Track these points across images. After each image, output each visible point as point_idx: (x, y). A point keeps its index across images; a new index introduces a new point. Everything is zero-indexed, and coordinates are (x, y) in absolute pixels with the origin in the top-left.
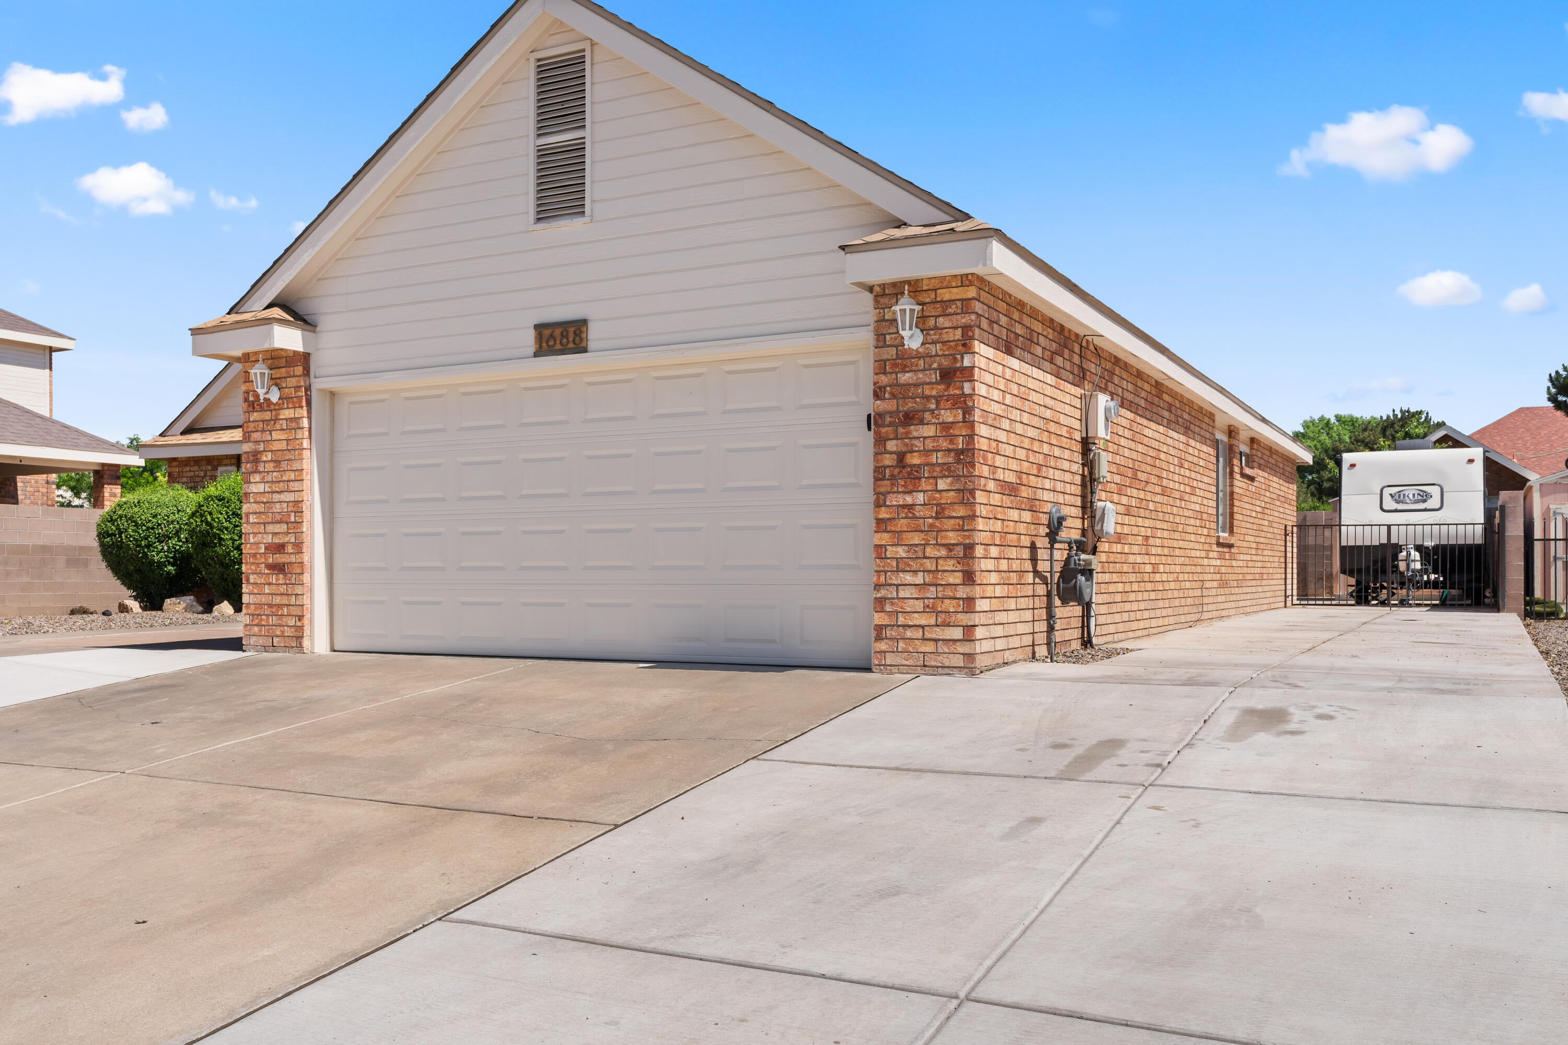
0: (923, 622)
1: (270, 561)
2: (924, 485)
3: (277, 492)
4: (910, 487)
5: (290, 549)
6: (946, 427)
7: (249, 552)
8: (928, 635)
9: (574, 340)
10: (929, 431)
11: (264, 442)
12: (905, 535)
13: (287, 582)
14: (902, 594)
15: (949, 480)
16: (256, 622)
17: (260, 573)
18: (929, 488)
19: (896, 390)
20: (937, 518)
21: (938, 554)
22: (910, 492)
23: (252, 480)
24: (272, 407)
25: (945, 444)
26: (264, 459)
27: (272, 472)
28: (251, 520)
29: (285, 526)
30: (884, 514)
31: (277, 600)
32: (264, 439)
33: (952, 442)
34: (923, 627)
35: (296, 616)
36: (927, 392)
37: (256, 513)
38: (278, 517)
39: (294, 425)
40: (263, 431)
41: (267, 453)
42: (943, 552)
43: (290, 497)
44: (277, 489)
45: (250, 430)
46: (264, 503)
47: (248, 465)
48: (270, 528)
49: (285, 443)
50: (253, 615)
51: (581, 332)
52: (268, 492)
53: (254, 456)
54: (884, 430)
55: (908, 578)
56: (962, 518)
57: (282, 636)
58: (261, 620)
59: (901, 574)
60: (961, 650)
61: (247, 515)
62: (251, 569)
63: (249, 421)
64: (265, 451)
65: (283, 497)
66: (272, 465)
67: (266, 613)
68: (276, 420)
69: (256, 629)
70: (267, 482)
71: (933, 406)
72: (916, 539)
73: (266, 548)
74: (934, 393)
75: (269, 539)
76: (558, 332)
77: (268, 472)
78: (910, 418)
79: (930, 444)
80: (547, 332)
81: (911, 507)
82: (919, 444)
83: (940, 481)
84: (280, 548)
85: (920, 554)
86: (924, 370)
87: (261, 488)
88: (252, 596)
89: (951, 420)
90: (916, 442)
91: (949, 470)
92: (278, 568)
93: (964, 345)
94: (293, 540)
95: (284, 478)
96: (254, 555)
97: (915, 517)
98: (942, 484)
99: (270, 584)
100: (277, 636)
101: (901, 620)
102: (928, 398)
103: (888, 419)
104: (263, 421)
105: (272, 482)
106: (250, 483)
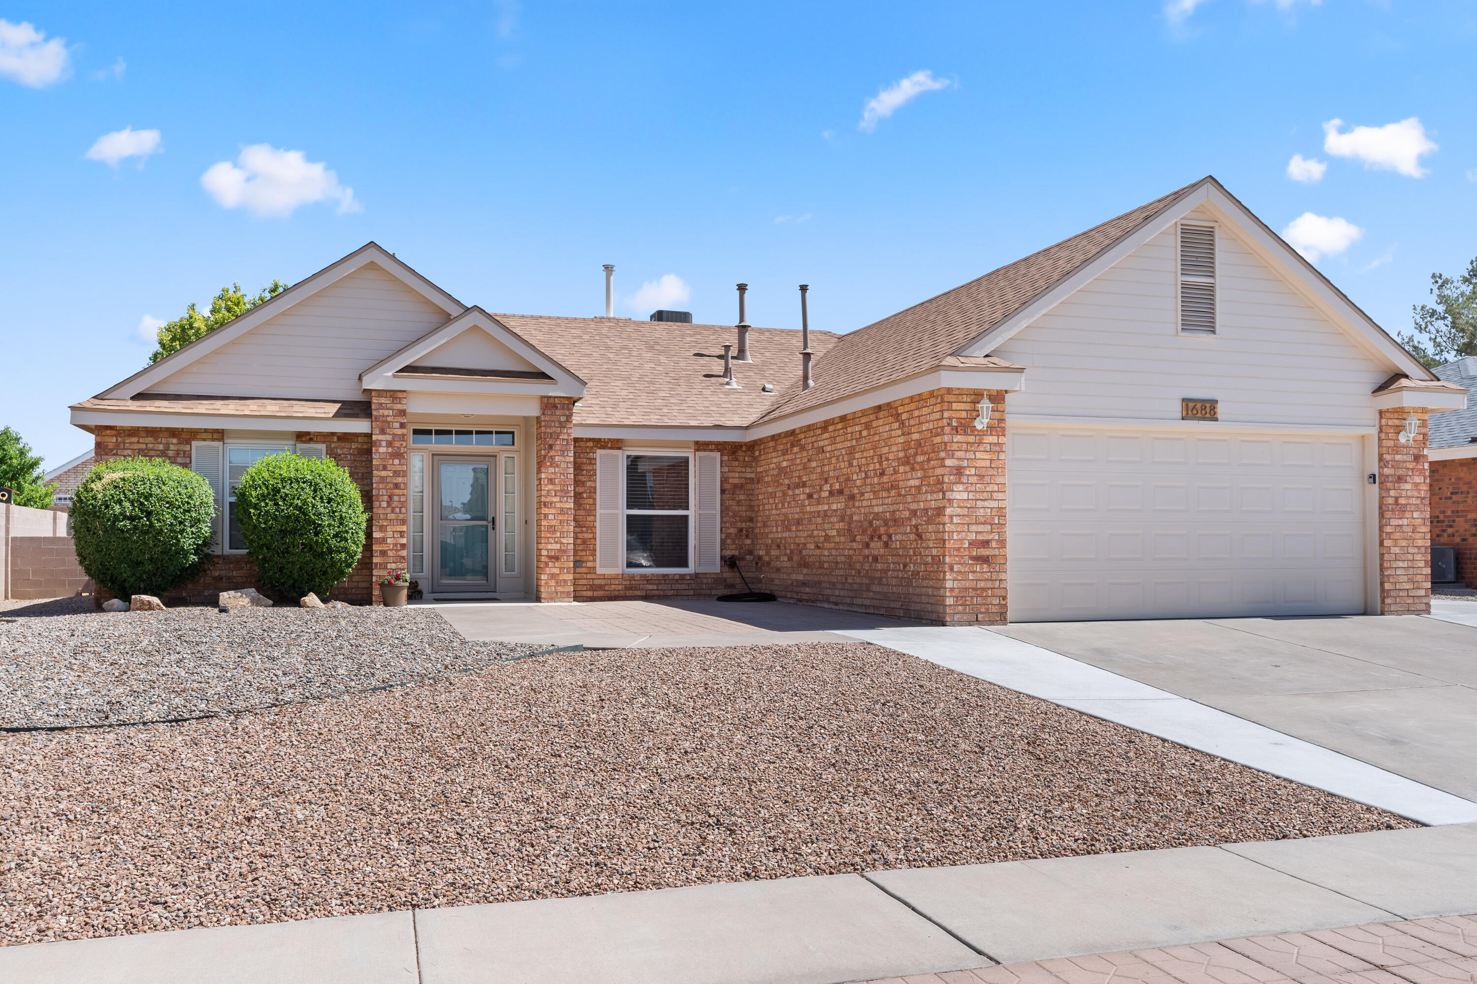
0: (1408, 587)
1: (974, 554)
2: (1408, 515)
3: (982, 500)
4: (1401, 516)
5: (994, 544)
6: (1417, 485)
7: (953, 546)
8: (1410, 594)
9: (1210, 412)
10: (1408, 486)
11: (968, 459)
12: (1399, 541)
13: (992, 570)
14: (1398, 573)
15: (1418, 513)
16: (960, 602)
17: (964, 563)
18: (1410, 516)
19: (1394, 463)
20: (1413, 532)
21: (1414, 551)
22: (1401, 518)
23: (955, 489)
24: (976, 433)
25: (1416, 494)
26: (968, 472)
27: (976, 484)
28: (955, 521)
29: (989, 527)
30: (1388, 529)
31: (982, 584)
32: (968, 457)
33: (1419, 493)
34: (1408, 590)
35: (1000, 597)
36: (1408, 466)
37: (959, 516)
38: (982, 519)
39: (997, 448)
40: (967, 451)
41: (971, 469)
42: (1416, 550)
43: (994, 504)
44: (981, 498)
45: (953, 449)
46: (969, 508)
47: (952, 477)
48: (974, 528)
49: (988, 462)
50: (957, 597)
51: (1214, 408)
52: (972, 500)
53: (957, 470)
54: (1388, 484)
55: (1401, 564)
56: (1424, 533)
57: (987, 612)
58: (966, 600)
59: (1397, 562)
60: (1424, 601)
61: (951, 517)
62: (955, 560)
63: (953, 442)
64: (968, 467)
65: (986, 504)
66: (975, 478)
67: (970, 595)
68: (980, 443)
69: (960, 608)
70: (971, 491)
71: (1411, 474)
72: (1404, 543)
73: (970, 544)
74: (1411, 467)
75: (973, 536)
76: (1199, 406)
77: (972, 484)
78: (1400, 479)
79: (1409, 494)
80: (1191, 405)
81: (1401, 526)
82: (1404, 493)
83: (1414, 513)
84: (986, 543)
85: (1406, 552)
86: (1407, 454)
87: (965, 496)
88: (955, 582)
89: (1418, 481)
90: (1403, 492)
91: (1418, 507)
92: (985, 560)
93: (1424, 443)
94: (997, 537)
95: (988, 489)
96: (958, 549)
97: (1403, 532)
98: (1415, 515)
99: (974, 572)
100: (982, 613)
101: (1398, 587)
102: (1408, 469)
103: (1390, 479)
104: (968, 443)
105: (976, 491)
106: (953, 491)
